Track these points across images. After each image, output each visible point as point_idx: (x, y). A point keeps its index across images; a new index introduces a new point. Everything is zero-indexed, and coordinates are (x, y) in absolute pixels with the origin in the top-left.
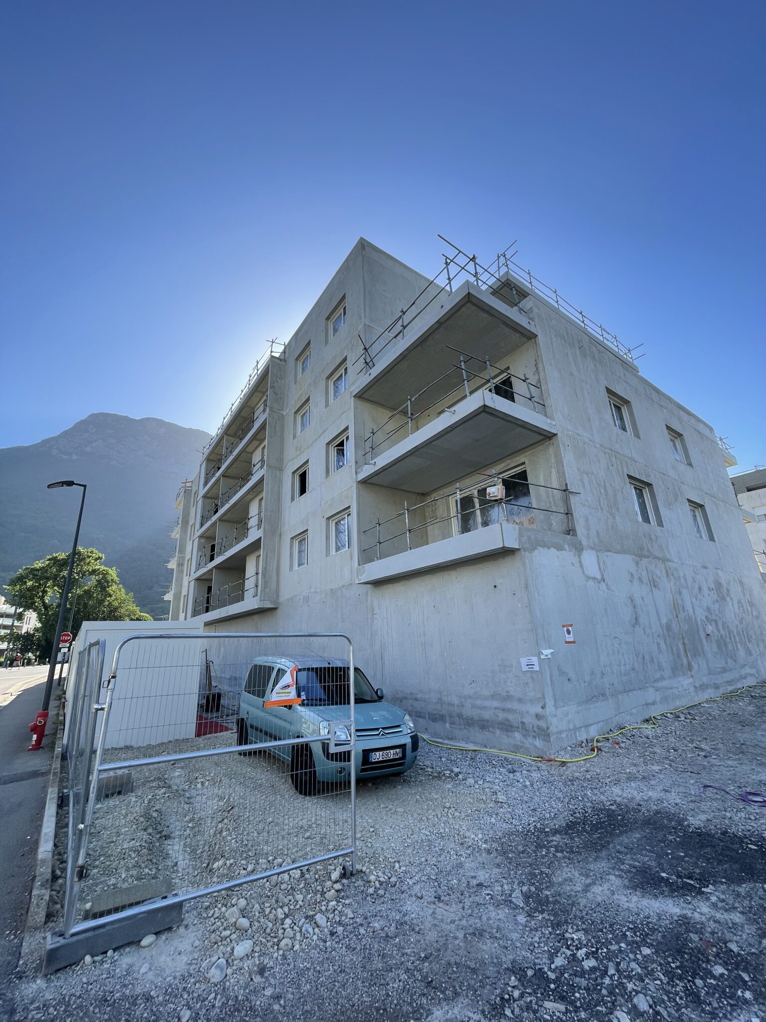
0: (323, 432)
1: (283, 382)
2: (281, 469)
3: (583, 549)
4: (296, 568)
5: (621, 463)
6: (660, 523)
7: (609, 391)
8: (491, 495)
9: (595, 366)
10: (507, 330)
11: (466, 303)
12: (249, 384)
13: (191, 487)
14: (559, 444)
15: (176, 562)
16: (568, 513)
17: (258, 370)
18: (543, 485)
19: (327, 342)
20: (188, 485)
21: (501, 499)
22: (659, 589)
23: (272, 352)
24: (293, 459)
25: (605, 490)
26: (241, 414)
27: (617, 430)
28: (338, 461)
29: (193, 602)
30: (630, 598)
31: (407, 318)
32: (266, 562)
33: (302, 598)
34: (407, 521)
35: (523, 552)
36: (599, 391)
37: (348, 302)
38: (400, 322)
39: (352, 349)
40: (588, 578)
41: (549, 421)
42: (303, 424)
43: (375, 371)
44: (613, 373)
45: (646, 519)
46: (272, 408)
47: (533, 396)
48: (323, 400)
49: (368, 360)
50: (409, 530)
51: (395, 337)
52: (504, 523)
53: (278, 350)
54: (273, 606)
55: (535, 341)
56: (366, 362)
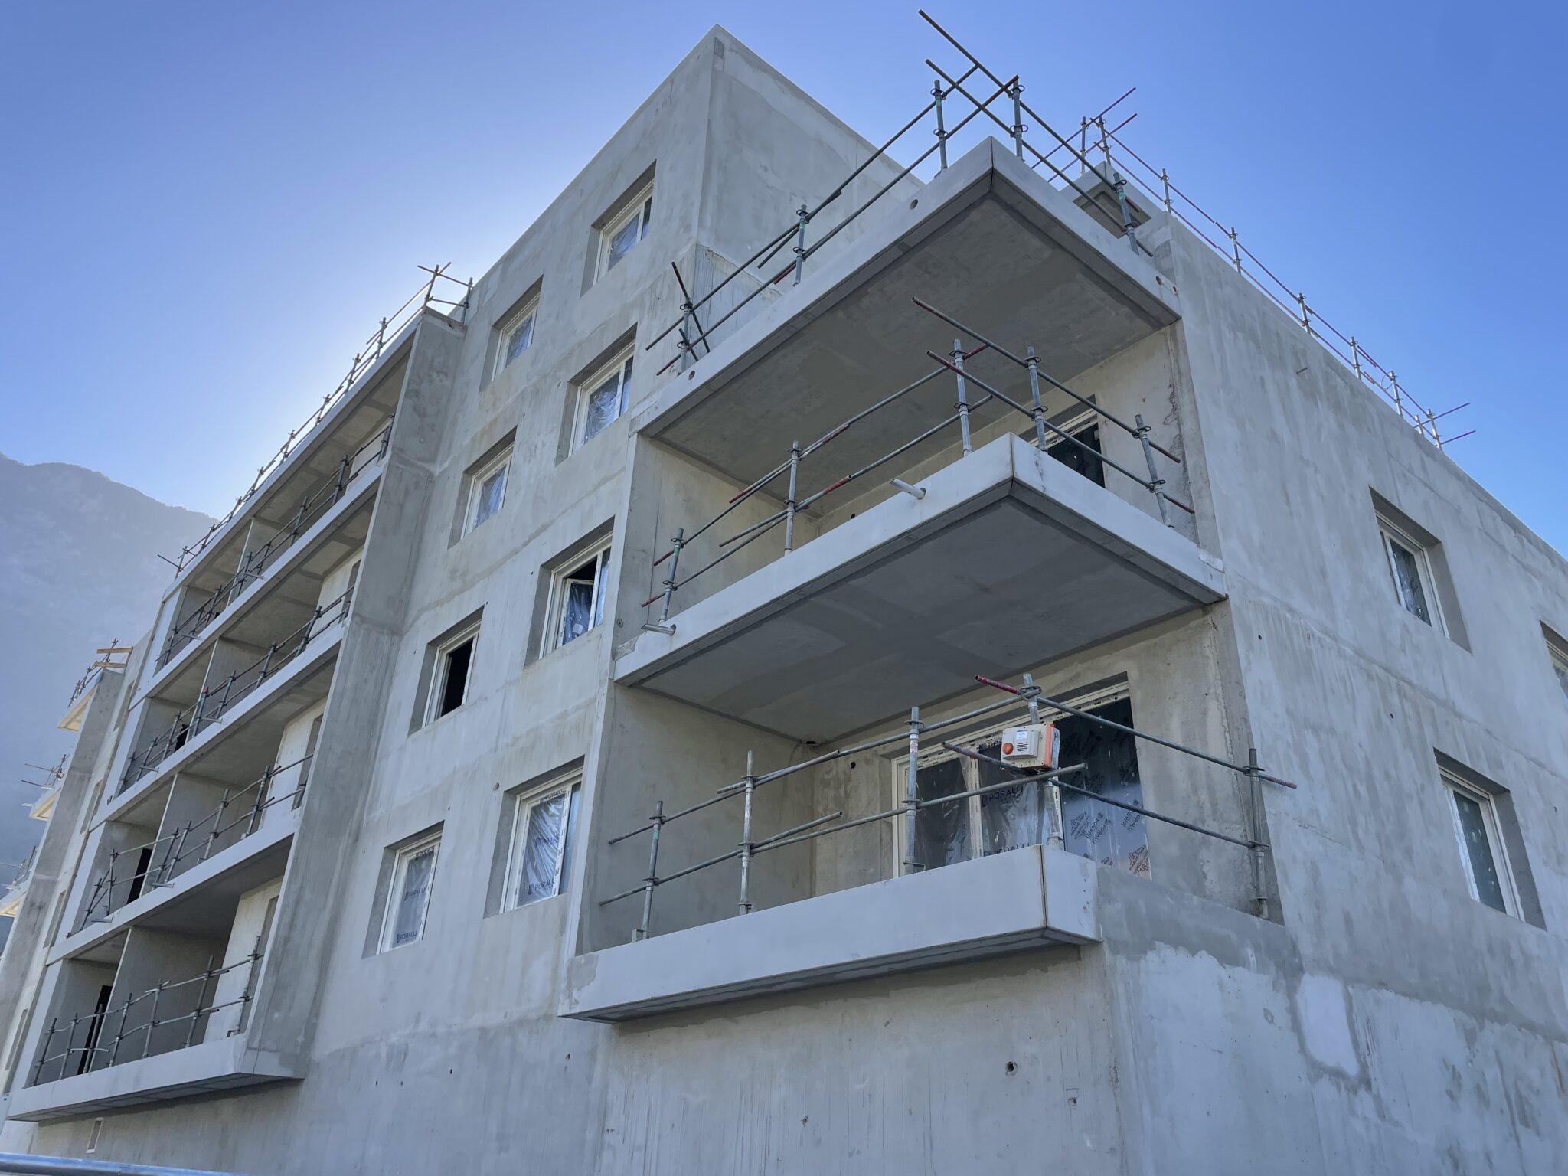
0: (539, 532)
1: (447, 383)
2: (397, 631)
3: (1300, 970)
4: (387, 948)
5: (1418, 714)
6: (1535, 915)
7: (1381, 503)
8: (1015, 753)
9: (1341, 427)
10: (1094, 293)
11: (983, 199)
12: (351, 382)
13: (125, 666)
14: (1232, 625)
15: (23, 898)
16: (1257, 844)
17: (381, 345)
18: (1180, 744)
19: (587, 284)
20: (115, 658)
21: (1046, 769)
22: (1538, 1133)
23: (428, 298)
24: (439, 603)
25: (1372, 788)
26: (312, 465)
27: (1401, 614)
28: (572, 621)
29: (44, 1034)
30: (1450, 1153)
31: (813, 232)
32: (293, 920)
33: (384, 1052)
34: (747, 816)
35: (1107, 954)
36: (1352, 497)
37: (662, 189)
38: (795, 241)
39: (653, 308)
40: (1317, 1070)
41: (1204, 556)
42: (485, 508)
43: (708, 367)
44: (1389, 455)
45: (1493, 897)
46: (402, 451)
47: (1160, 478)
48: (552, 441)
49: (694, 335)
50: (752, 847)
51: (777, 279)
52: (1054, 853)
53: (448, 299)
54: (286, 1073)
55: (1173, 333)
56: (685, 342)
